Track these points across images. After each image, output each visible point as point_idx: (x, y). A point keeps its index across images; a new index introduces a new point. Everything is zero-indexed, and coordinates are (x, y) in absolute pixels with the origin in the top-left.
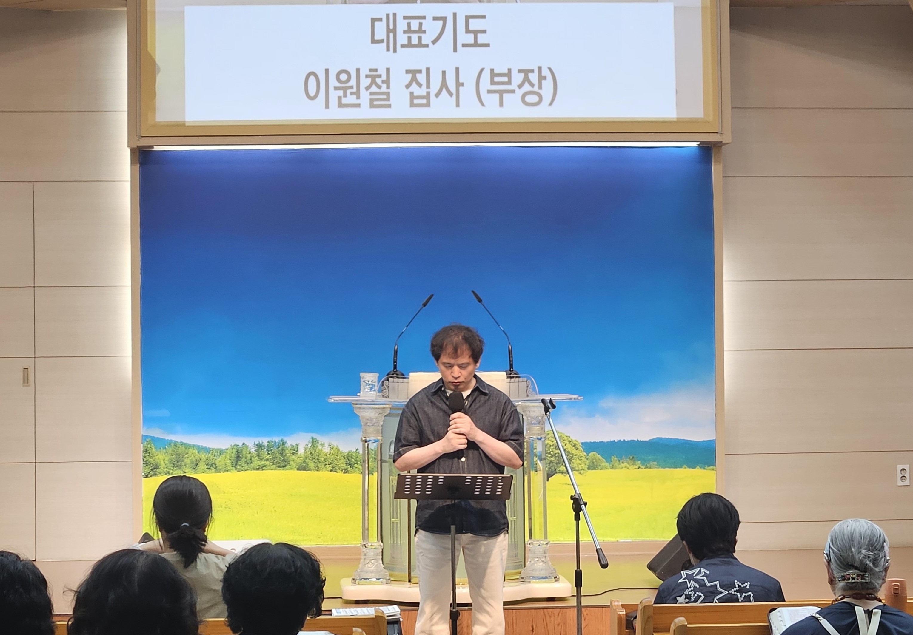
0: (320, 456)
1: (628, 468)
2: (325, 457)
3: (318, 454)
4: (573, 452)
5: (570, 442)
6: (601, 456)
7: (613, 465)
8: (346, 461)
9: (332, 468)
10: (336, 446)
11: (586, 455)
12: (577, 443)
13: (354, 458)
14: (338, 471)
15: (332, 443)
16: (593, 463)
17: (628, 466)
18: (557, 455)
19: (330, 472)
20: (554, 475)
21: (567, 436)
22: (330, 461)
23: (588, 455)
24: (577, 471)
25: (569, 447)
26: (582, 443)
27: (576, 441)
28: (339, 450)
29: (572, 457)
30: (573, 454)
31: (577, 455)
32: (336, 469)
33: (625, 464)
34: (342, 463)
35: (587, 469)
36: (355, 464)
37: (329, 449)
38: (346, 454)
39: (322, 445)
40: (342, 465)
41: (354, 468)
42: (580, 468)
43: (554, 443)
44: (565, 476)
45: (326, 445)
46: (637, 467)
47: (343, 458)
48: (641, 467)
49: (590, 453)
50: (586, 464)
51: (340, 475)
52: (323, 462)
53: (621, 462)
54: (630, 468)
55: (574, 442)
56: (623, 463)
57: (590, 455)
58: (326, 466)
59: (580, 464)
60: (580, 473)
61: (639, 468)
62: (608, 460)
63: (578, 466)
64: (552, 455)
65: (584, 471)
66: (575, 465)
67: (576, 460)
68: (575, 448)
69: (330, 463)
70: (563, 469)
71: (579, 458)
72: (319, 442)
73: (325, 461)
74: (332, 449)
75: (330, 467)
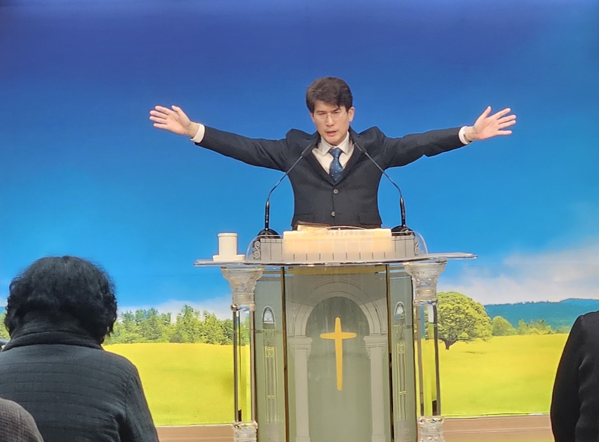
0: (195, 326)
1: (538, 334)
2: (201, 327)
3: (192, 324)
4: (476, 316)
5: (472, 305)
6: (508, 319)
7: (521, 330)
8: (224, 331)
9: (208, 340)
10: (212, 314)
11: (490, 319)
12: (480, 306)
14: (215, 342)
15: (208, 311)
16: (498, 328)
17: (537, 330)
18: (458, 320)
19: (206, 344)
20: (455, 342)
21: (469, 299)
22: (206, 332)
23: (492, 319)
24: (480, 337)
25: (471, 311)
26: (485, 306)
27: (479, 304)
28: (216, 319)
29: (475, 322)
30: (475, 318)
31: (480, 319)
32: (213, 340)
33: (534, 329)
34: (219, 333)
35: (491, 335)
37: (205, 318)
38: (223, 323)
39: (197, 314)
40: (219, 336)
42: (485, 334)
43: (454, 306)
44: (467, 343)
45: (201, 313)
46: (547, 332)
47: (220, 327)
48: (552, 331)
49: (494, 317)
50: (490, 330)
51: (217, 346)
52: (199, 333)
53: (529, 326)
54: (540, 333)
55: (476, 306)
56: (531, 327)
57: (494, 319)
58: (201, 337)
59: (484, 330)
60: (484, 340)
61: (549, 333)
62: (515, 324)
63: (482, 332)
64: (453, 320)
65: (488, 337)
66: (478, 331)
67: (479, 325)
68: (478, 312)
69: (205, 334)
70: (465, 335)
71: (483, 322)
72: (194, 310)
73: (201, 332)
74: (208, 318)
75: (206, 338)
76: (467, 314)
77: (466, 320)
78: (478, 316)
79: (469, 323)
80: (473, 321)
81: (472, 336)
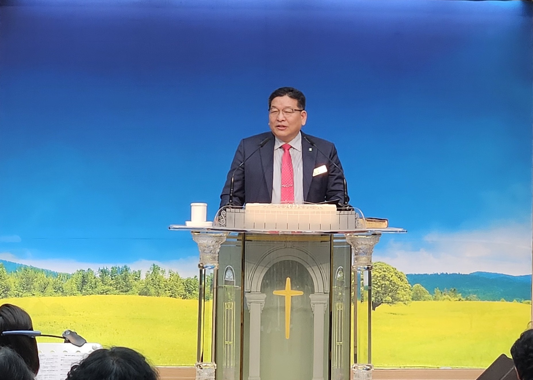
0: (161, 282)
1: (450, 300)
2: (165, 283)
3: (158, 280)
4: (398, 284)
5: (396, 273)
6: (425, 287)
7: (436, 297)
8: (185, 288)
9: (171, 294)
10: (176, 273)
11: (411, 286)
12: (402, 274)
13: (193, 284)
14: (178, 296)
15: (173, 270)
16: (417, 294)
17: (449, 297)
18: (383, 286)
19: (169, 297)
20: (380, 304)
21: (393, 269)
22: (170, 287)
23: (412, 287)
24: (402, 301)
25: (395, 279)
26: (407, 275)
27: (402, 273)
28: (179, 277)
29: (398, 288)
30: (398, 285)
31: (402, 286)
32: (175, 295)
33: (447, 296)
34: (181, 289)
35: (411, 300)
36: (193, 290)
37: (169, 275)
38: (185, 281)
39: (163, 272)
40: (181, 291)
41: (192, 294)
42: (406, 299)
43: (381, 274)
44: (390, 306)
45: (167, 272)
46: (458, 299)
47: (182, 284)
48: (462, 299)
49: (414, 284)
50: (410, 295)
51: (179, 300)
52: (163, 288)
53: (443, 293)
54: (451, 299)
55: (399, 274)
56: (445, 295)
57: (414, 286)
58: (166, 292)
59: (405, 295)
60: (405, 303)
61: (459, 300)
62: (432, 292)
63: (403, 296)
64: (379, 285)
65: (408, 301)
66: (400, 296)
67: (401, 291)
68: (400, 280)
69: (169, 289)
70: (389, 299)
71: (404, 289)
72: (160, 269)
73: (166, 287)
74: (172, 276)
75: (169, 292)
76: (391, 281)
77: (391, 286)
78: (401, 283)
79: (393, 289)
80: (396, 287)
81: (395, 300)
